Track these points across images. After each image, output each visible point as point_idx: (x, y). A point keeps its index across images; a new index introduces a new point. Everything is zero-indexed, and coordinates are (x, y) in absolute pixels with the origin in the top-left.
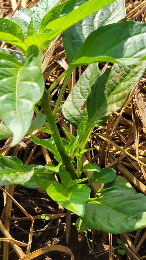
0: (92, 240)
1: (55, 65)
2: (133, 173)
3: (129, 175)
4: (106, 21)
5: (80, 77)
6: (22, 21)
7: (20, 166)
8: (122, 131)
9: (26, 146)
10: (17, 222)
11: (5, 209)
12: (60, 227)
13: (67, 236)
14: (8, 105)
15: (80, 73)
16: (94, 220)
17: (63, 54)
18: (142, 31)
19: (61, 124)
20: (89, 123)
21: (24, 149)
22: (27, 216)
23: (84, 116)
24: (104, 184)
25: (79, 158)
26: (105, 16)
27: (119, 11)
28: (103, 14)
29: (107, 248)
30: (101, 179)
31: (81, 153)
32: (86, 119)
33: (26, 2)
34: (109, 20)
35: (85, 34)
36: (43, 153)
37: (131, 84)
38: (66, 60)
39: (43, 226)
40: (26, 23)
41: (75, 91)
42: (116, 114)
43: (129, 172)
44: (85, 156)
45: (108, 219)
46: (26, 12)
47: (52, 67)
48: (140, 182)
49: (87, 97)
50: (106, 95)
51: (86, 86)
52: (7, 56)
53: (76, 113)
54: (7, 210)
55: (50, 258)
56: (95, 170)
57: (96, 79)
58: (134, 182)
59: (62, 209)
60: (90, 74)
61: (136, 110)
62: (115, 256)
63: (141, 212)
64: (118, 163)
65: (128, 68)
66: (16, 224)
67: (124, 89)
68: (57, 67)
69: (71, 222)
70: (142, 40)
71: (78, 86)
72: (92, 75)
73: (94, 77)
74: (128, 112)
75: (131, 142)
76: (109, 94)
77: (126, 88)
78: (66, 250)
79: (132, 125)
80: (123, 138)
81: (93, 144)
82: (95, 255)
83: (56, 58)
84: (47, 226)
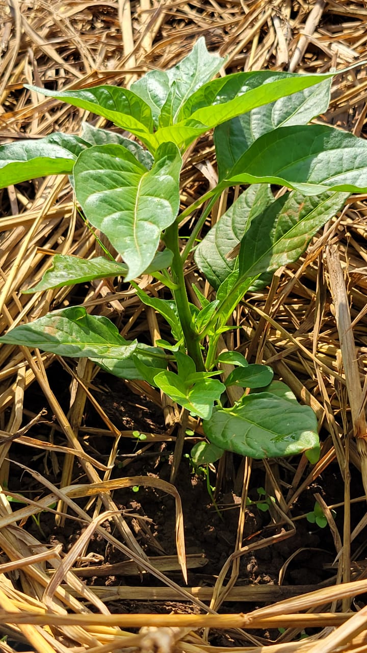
0: (215, 488)
1: (192, 172)
2: (303, 381)
3: (295, 383)
4: (294, 111)
5: (236, 201)
6: (149, 93)
7: (113, 335)
8: (296, 307)
9: (123, 309)
10: (88, 439)
11: (73, 411)
12: (163, 455)
13: (173, 472)
14: (122, 228)
15: (237, 192)
16: (223, 435)
17: (210, 153)
18: (344, 144)
19: (189, 281)
20: (240, 279)
21: (118, 314)
22: (110, 427)
23: (232, 270)
24: (249, 389)
25: (213, 340)
26: (294, 102)
27: (319, 97)
28: (290, 99)
29: (238, 500)
30: (245, 381)
31: (218, 333)
32: (234, 274)
33: (152, 36)
34: (299, 111)
35: (254, 129)
36: (149, 327)
37: (317, 225)
38: (215, 166)
39: (134, 450)
40: (156, 98)
41: (223, 224)
42: (290, 276)
43: (296, 377)
44: (224, 342)
45: (247, 437)
46: (158, 78)
47: (186, 174)
48: (311, 396)
49: (241, 237)
50: (273, 237)
51: (243, 218)
52: (124, 152)
53: (219, 263)
54: (77, 412)
55: (140, 504)
56: (237, 363)
57: (263, 208)
58: (302, 395)
59: (171, 423)
60: (254, 197)
61: (326, 273)
62: (251, 515)
63: (301, 431)
64: (280, 360)
65: (317, 199)
66: (85, 440)
67: (304, 231)
68: (196, 175)
69: (183, 451)
70: (341, 159)
71: (229, 217)
72: (257, 200)
73: (260, 205)
74: (310, 275)
75: (308, 327)
76: (279, 237)
77: (307, 230)
78: (169, 489)
79: (314, 299)
80: (295, 320)
81: (241, 322)
82: (217, 508)
83: (197, 159)
84: (140, 451)
